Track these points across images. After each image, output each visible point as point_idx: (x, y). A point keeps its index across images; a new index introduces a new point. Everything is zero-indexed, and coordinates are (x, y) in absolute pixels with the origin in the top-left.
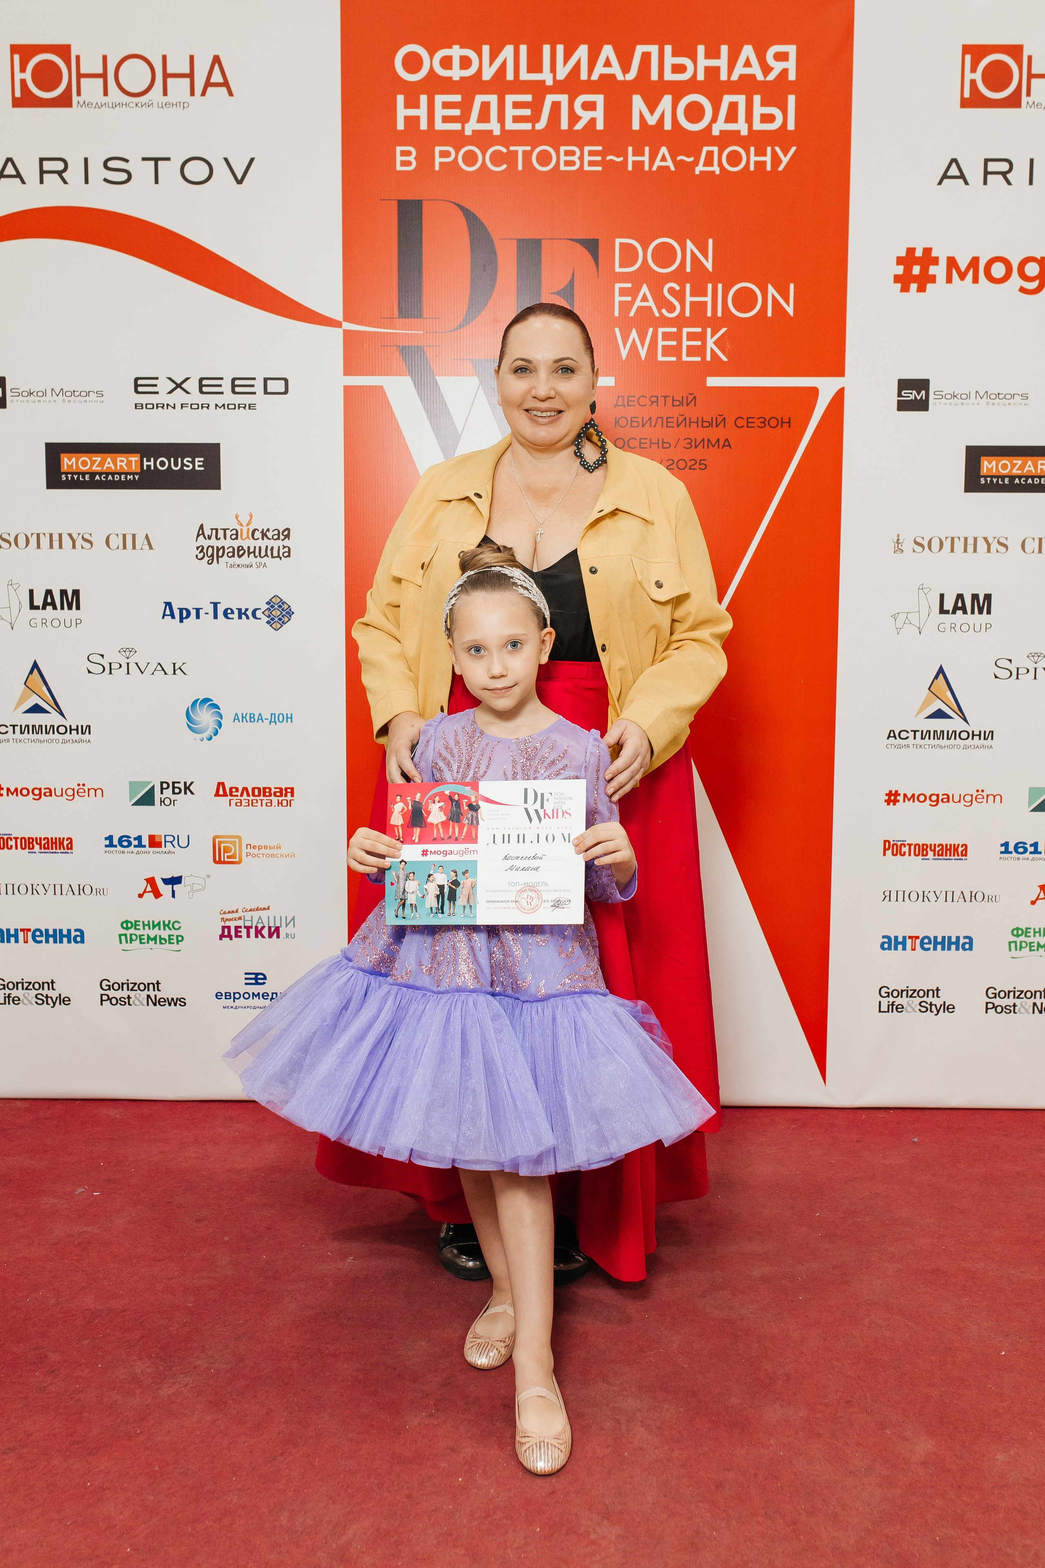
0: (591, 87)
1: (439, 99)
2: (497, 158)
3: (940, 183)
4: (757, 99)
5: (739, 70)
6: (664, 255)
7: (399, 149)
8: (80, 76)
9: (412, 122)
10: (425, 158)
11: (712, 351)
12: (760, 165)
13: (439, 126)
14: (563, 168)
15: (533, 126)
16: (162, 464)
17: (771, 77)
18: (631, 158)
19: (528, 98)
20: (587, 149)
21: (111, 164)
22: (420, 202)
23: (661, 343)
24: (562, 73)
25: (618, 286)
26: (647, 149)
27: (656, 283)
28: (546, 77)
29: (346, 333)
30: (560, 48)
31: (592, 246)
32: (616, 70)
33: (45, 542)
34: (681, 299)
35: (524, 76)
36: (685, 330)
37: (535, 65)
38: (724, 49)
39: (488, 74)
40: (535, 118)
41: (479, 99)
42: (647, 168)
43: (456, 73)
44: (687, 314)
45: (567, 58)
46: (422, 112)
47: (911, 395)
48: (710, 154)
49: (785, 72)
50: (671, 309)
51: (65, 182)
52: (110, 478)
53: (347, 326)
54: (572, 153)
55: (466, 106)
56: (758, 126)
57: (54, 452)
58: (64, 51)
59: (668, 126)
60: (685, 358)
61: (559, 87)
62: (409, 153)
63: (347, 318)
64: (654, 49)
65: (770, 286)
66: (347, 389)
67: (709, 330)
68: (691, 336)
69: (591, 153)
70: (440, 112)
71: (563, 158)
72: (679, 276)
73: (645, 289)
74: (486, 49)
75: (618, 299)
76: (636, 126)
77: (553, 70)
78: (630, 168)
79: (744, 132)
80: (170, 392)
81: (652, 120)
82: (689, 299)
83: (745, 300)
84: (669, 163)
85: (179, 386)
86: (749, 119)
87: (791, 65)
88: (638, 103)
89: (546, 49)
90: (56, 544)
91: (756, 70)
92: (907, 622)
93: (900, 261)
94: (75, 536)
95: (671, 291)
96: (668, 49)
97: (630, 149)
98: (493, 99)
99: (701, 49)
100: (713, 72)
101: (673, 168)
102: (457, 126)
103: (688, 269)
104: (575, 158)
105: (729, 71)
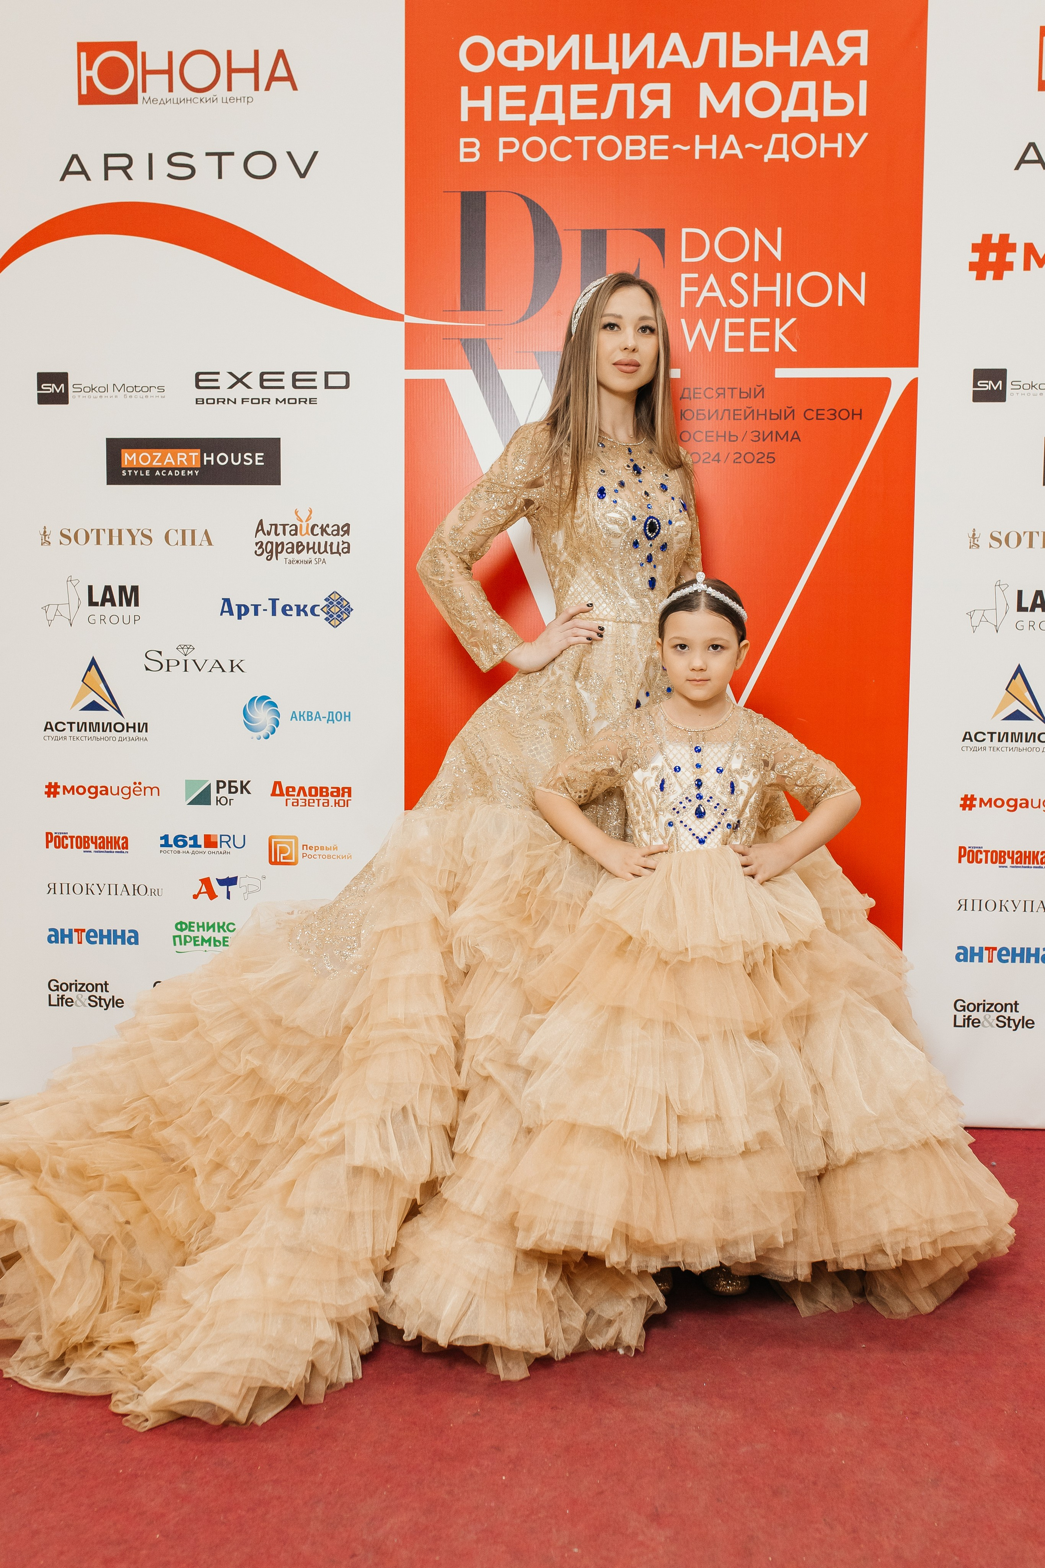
0: (657, 75)
1: (504, 90)
2: (561, 149)
3: (1017, 168)
4: (828, 85)
5: (810, 55)
6: (732, 245)
7: (462, 141)
8: (145, 72)
9: (475, 113)
10: (490, 149)
11: (781, 340)
12: (831, 152)
13: (504, 116)
14: (628, 157)
15: (599, 116)
16: (222, 459)
17: (842, 62)
18: (698, 147)
19: (594, 87)
20: (653, 138)
21: (175, 160)
22: (483, 194)
23: (728, 334)
24: (628, 62)
25: (684, 276)
26: (714, 137)
27: (724, 273)
28: (612, 66)
29: (408, 326)
30: (626, 37)
31: (658, 236)
32: (683, 57)
33: (105, 537)
34: (749, 288)
35: (590, 65)
36: (753, 321)
37: (601, 55)
38: (794, 35)
39: (553, 64)
40: (600, 108)
41: (544, 89)
42: (714, 156)
43: (521, 64)
44: (756, 304)
45: (633, 47)
46: (486, 103)
47: (987, 385)
48: (779, 142)
49: (857, 57)
50: (739, 298)
51: (130, 178)
52: (170, 473)
53: (409, 319)
54: (639, 142)
55: (530, 98)
56: (828, 112)
57: (115, 447)
58: (130, 48)
59: (736, 113)
60: (753, 349)
61: (625, 76)
62: (472, 145)
63: (408, 311)
64: (722, 37)
65: (840, 275)
66: (407, 382)
67: (778, 320)
68: (759, 327)
69: (657, 142)
70: (504, 103)
71: (629, 148)
72: (747, 265)
73: (712, 279)
74: (551, 39)
75: (684, 289)
76: (703, 114)
77: (619, 59)
78: (697, 157)
79: (815, 119)
80: (231, 387)
81: (720, 108)
82: (757, 289)
83: (815, 289)
84: (737, 151)
85: (240, 380)
86: (819, 106)
87: (863, 50)
88: (705, 91)
89: (613, 38)
90: (115, 540)
91: (827, 56)
92: (984, 619)
93: (975, 248)
94: (134, 532)
95: (739, 281)
96: (736, 36)
97: (697, 137)
98: (558, 89)
99: (770, 36)
100: (782, 59)
101: (741, 156)
102: (521, 117)
103: (756, 259)
104: (641, 148)
105: (800, 58)
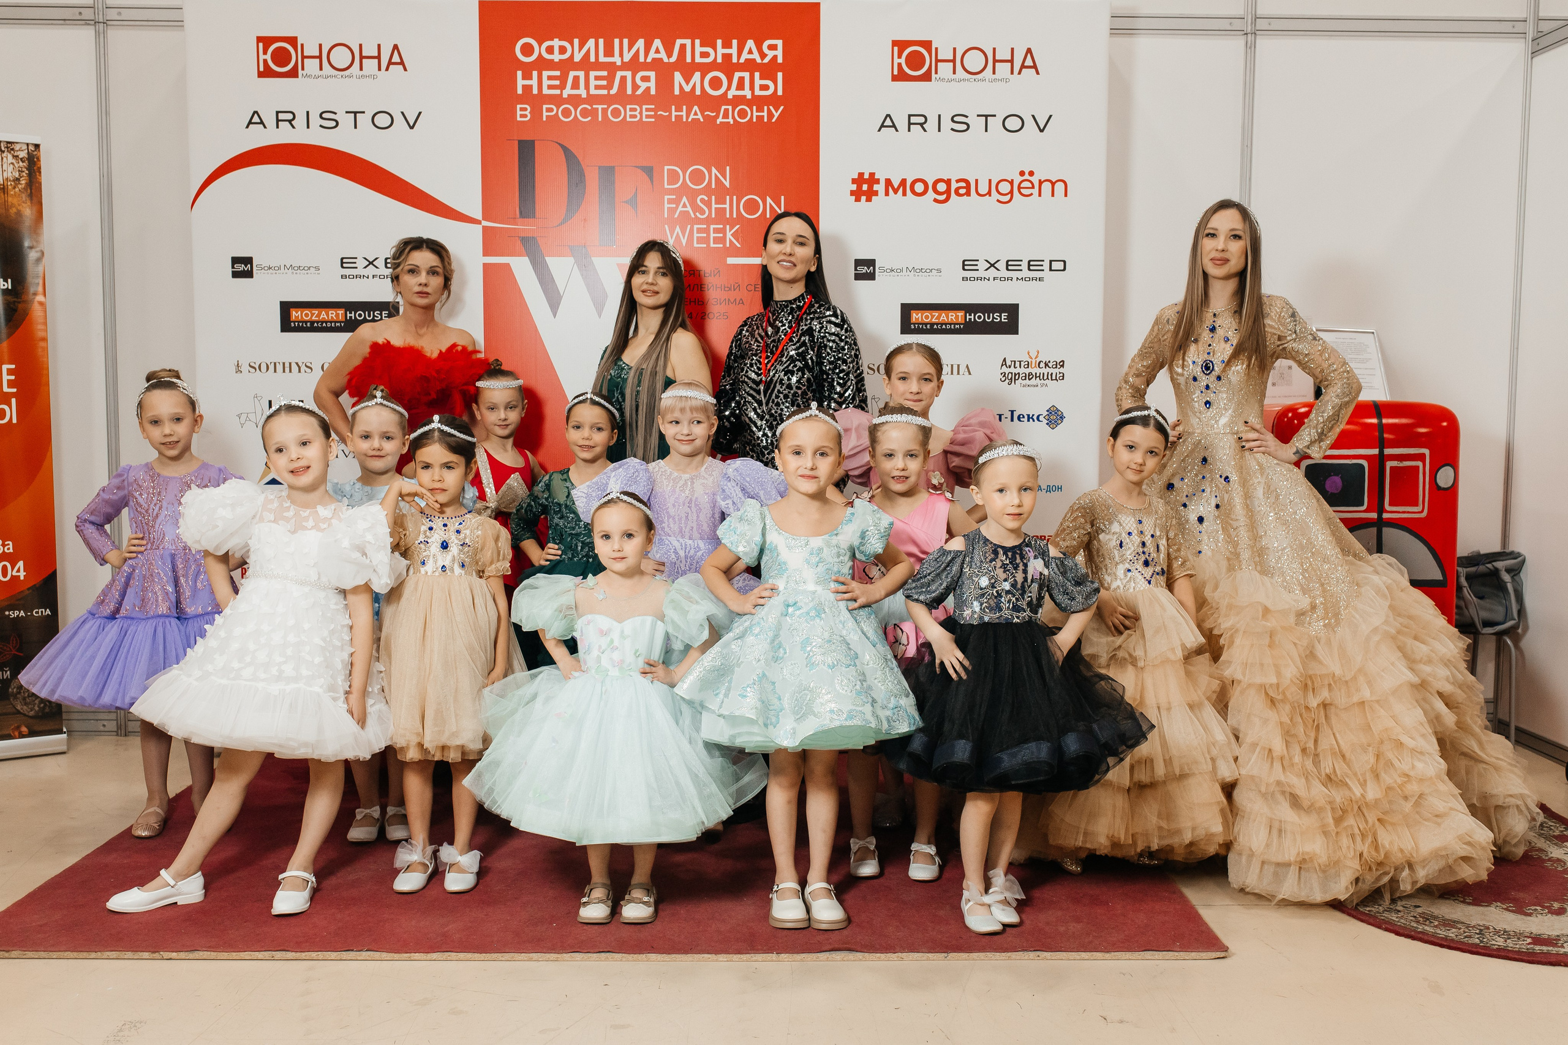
0: (646, 66)
1: (545, 74)
2: (584, 113)
3: (879, 130)
4: (757, 75)
5: (745, 56)
6: (697, 177)
7: (519, 106)
8: (303, 57)
9: (527, 89)
10: (536, 112)
11: (730, 240)
12: (760, 118)
13: (546, 91)
14: (628, 119)
15: (609, 92)
16: (360, 315)
17: (766, 60)
18: (674, 113)
19: (605, 73)
20: (644, 107)
21: (324, 116)
22: (533, 142)
23: (696, 235)
24: (627, 57)
25: (666, 197)
26: (684, 107)
27: (692, 195)
28: (617, 59)
29: (485, 229)
30: (626, 41)
31: (649, 171)
32: (663, 55)
33: (280, 368)
34: (709, 205)
35: (602, 59)
36: (712, 227)
37: (609, 52)
38: (735, 42)
39: (578, 58)
40: (609, 87)
41: (572, 74)
42: (684, 120)
43: (556, 57)
44: (713, 216)
45: (630, 49)
46: (534, 82)
48: (726, 111)
49: (775, 57)
50: (703, 212)
51: (293, 127)
52: (324, 325)
53: (485, 223)
54: (635, 110)
55: (563, 79)
56: (758, 92)
57: (286, 307)
58: (293, 41)
59: (698, 92)
60: (712, 245)
61: (625, 66)
62: (526, 109)
63: (484, 219)
64: (688, 42)
65: (768, 198)
66: (484, 264)
67: (728, 227)
68: (716, 231)
69: (647, 110)
70: (546, 83)
71: (628, 113)
72: (707, 190)
73: (684, 199)
74: (576, 41)
75: (666, 206)
76: (677, 92)
77: (621, 55)
78: (673, 120)
79: (749, 96)
80: (365, 267)
81: (687, 88)
82: (714, 206)
83: (751, 207)
84: (700, 116)
85: (371, 263)
86: (752, 88)
87: (779, 53)
88: (678, 77)
89: (617, 41)
90: (287, 370)
91: (756, 56)
94: (300, 365)
95: (702, 200)
96: (697, 42)
97: (673, 107)
98: (581, 74)
99: (719, 42)
100: (727, 57)
101: (702, 120)
102: (558, 92)
103: (713, 186)
104: (637, 113)
105: (739, 56)
